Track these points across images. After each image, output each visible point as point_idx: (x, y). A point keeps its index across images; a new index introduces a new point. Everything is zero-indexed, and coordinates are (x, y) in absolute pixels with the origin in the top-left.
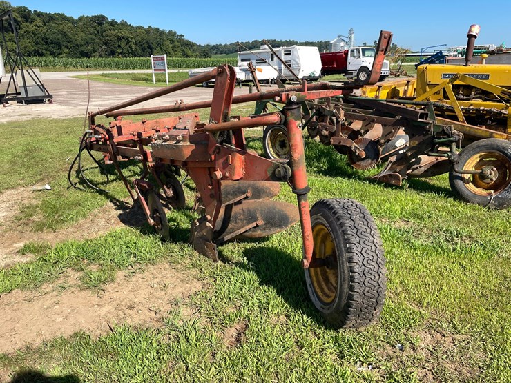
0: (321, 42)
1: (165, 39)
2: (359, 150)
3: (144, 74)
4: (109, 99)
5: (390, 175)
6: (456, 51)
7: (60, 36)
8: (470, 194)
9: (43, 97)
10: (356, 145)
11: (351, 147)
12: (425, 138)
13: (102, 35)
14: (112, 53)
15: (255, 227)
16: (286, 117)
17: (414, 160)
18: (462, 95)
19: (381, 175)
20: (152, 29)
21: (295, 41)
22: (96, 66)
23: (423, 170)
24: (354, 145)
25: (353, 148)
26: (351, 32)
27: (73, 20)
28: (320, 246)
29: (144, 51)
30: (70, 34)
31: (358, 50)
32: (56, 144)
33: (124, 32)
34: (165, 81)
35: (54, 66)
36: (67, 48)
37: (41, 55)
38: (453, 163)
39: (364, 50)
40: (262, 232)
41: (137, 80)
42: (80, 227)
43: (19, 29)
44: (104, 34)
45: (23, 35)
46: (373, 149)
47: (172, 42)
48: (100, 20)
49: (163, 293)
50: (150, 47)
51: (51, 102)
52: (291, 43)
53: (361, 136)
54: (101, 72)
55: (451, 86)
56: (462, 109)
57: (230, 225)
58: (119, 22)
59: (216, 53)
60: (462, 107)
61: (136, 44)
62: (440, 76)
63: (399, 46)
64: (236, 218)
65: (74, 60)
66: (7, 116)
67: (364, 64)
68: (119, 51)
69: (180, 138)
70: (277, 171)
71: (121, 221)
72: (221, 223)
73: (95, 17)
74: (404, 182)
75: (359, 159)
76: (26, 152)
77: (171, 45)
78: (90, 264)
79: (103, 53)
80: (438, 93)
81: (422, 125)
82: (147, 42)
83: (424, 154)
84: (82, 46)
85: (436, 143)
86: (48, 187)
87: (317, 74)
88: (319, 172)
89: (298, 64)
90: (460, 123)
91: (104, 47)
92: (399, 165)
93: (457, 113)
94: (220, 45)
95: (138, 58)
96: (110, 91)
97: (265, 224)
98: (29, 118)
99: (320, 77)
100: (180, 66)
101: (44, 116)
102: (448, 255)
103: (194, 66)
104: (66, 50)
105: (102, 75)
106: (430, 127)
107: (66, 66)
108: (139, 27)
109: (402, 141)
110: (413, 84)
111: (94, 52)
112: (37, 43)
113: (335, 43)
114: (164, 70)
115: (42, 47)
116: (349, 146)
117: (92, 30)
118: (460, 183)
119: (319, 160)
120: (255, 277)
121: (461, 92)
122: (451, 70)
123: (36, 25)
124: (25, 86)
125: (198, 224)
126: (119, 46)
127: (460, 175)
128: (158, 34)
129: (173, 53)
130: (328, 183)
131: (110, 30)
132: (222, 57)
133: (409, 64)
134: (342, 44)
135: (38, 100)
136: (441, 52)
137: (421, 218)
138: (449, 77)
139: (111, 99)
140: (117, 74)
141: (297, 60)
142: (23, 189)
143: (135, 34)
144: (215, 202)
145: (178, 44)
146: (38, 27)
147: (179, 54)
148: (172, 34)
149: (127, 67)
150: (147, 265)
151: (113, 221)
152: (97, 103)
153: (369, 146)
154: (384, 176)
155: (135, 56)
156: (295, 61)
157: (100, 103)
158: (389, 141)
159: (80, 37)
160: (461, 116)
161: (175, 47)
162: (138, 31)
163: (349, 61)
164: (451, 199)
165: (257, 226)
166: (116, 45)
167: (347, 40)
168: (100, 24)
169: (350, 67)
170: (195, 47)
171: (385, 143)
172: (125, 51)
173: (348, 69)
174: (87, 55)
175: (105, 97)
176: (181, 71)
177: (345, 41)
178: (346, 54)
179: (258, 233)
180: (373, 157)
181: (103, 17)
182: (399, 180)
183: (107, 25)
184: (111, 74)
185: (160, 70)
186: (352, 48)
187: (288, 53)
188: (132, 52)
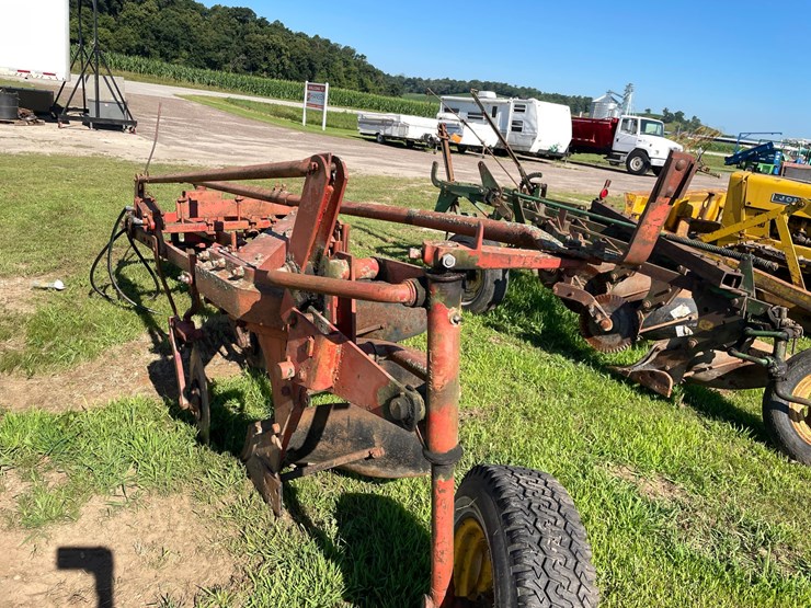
0: (579, 97)
1: (337, 58)
2: (603, 316)
3: (292, 108)
4: (224, 140)
5: (652, 373)
6: (797, 145)
7: (179, 31)
8: (799, 443)
9: (122, 121)
10: (599, 306)
11: (587, 308)
12: (728, 320)
13: (242, 38)
14: (253, 68)
15: (366, 459)
16: (428, 295)
17: (701, 353)
18: (804, 235)
19: (636, 369)
20: (320, 40)
21: (538, 89)
22: (222, 85)
23: (714, 374)
24: (594, 304)
25: (592, 310)
26: (629, 89)
27: (204, 9)
28: (475, 557)
29: (301, 72)
30: (195, 29)
31: (635, 122)
32: (109, 206)
33: (276, 39)
34: (321, 124)
35: (160, 74)
36: (188, 50)
37: (146, 54)
38: (775, 377)
39: (644, 123)
40: (379, 470)
41: (279, 116)
42: (77, 376)
43: (121, 10)
44: (246, 37)
45: (124, 21)
46: (629, 317)
47: (346, 64)
48: (243, 15)
49: (153, 572)
50: (311, 67)
51: (133, 132)
52: (530, 93)
53: (612, 283)
54: (226, 95)
55: (786, 218)
56: (801, 262)
57: (320, 443)
58: (271, 22)
59: (411, 91)
60: (801, 258)
61: (291, 59)
62: (769, 195)
63: (702, 123)
64: (334, 434)
65: (190, 71)
66: (56, 143)
67: (641, 146)
68: (264, 67)
69: (240, 271)
70: (393, 404)
71: (151, 378)
72: (305, 438)
73: (237, 9)
74: (676, 389)
75: (600, 330)
76: (56, 213)
77: (344, 69)
78: (50, 468)
79: (239, 66)
80: (761, 225)
81: (728, 296)
82: (309, 60)
83: (723, 349)
84: (210, 50)
85: (749, 336)
86: (59, 284)
87: (562, 149)
88: (525, 337)
89: (533, 129)
90: (794, 287)
91: (243, 57)
92: (671, 358)
93: (790, 269)
94: (420, 79)
95: (289, 82)
96: (229, 127)
97: (388, 457)
98: (89, 152)
99: (566, 154)
100: (350, 104)
101: (112, 154)
102: (741, 592)
103: (371, 107)
104: (185, 53)
105: (227, 100)
106: (741, 302)
107: (177, 79)
108: (300, 35)
109: (683, 308)
110: (719, 200)
111: (227, 62)
112: (143, 36)
113: (601, 103)
114: (322, 107)
115: (150, 42)
116: (584, 304)
117: (229, 29)
118: (782, 417)
119: (529, 314)
120: (338, 579)
121: (802, 230)
122: (790, 189)
123: (146, 9)
124: (97, 101)
125: (260, 431)
126: (266, 59)
127: (785, 403)
128: (327, 49)
129: (344, 81)
130: (537, 363)
131: (256, 32)
132: (417, 99)
133: (715, 154)
134: (612, 106)
135: (113, 126)
136: (771, 144)
137: (699, 481)
138: (785, 201)
139: (228, 141)
140: (250, 102)
141: (533, 122)
142: (19, 280)
143: (292, 45)
144: (290, 405)
145: (355, 68)
146: (150, 12)
147: (354, 85)
148: (349, 52)
149: (268, 92)
150: (150, 494)
151: (136, 374)
152: (204, 144)
153: (622, 312)
154: (641, 372)
155: (287, 77)
156: (529, 123)
157: (208, 144)
158: (660, 305)
159: (211, 36)
160: (797, 274)
161: (349, 72)
162: (298, 39)
163: (617, 136)
164: (761, 446)
165: (370, 457)
166: (262, 58)
167: (621, 100)
168: (243, 21)
169: (616, 147)
170: (381, 78)
171: (652, 307)
172: (273, 68)
173: (614, 148)
174: (214, 65)
175: (221, 136)
176: (349, 111)
177: (616, 102)
178: (615, 124)
179: (372, 470)
180: (625, 332)
181: (249, 12)
182: (668, 386)
183: (253, 24)
184: (241, 101)
185: (316, 106)
186: (626, 116)
187: (520, 109)
188: (283, 71)
